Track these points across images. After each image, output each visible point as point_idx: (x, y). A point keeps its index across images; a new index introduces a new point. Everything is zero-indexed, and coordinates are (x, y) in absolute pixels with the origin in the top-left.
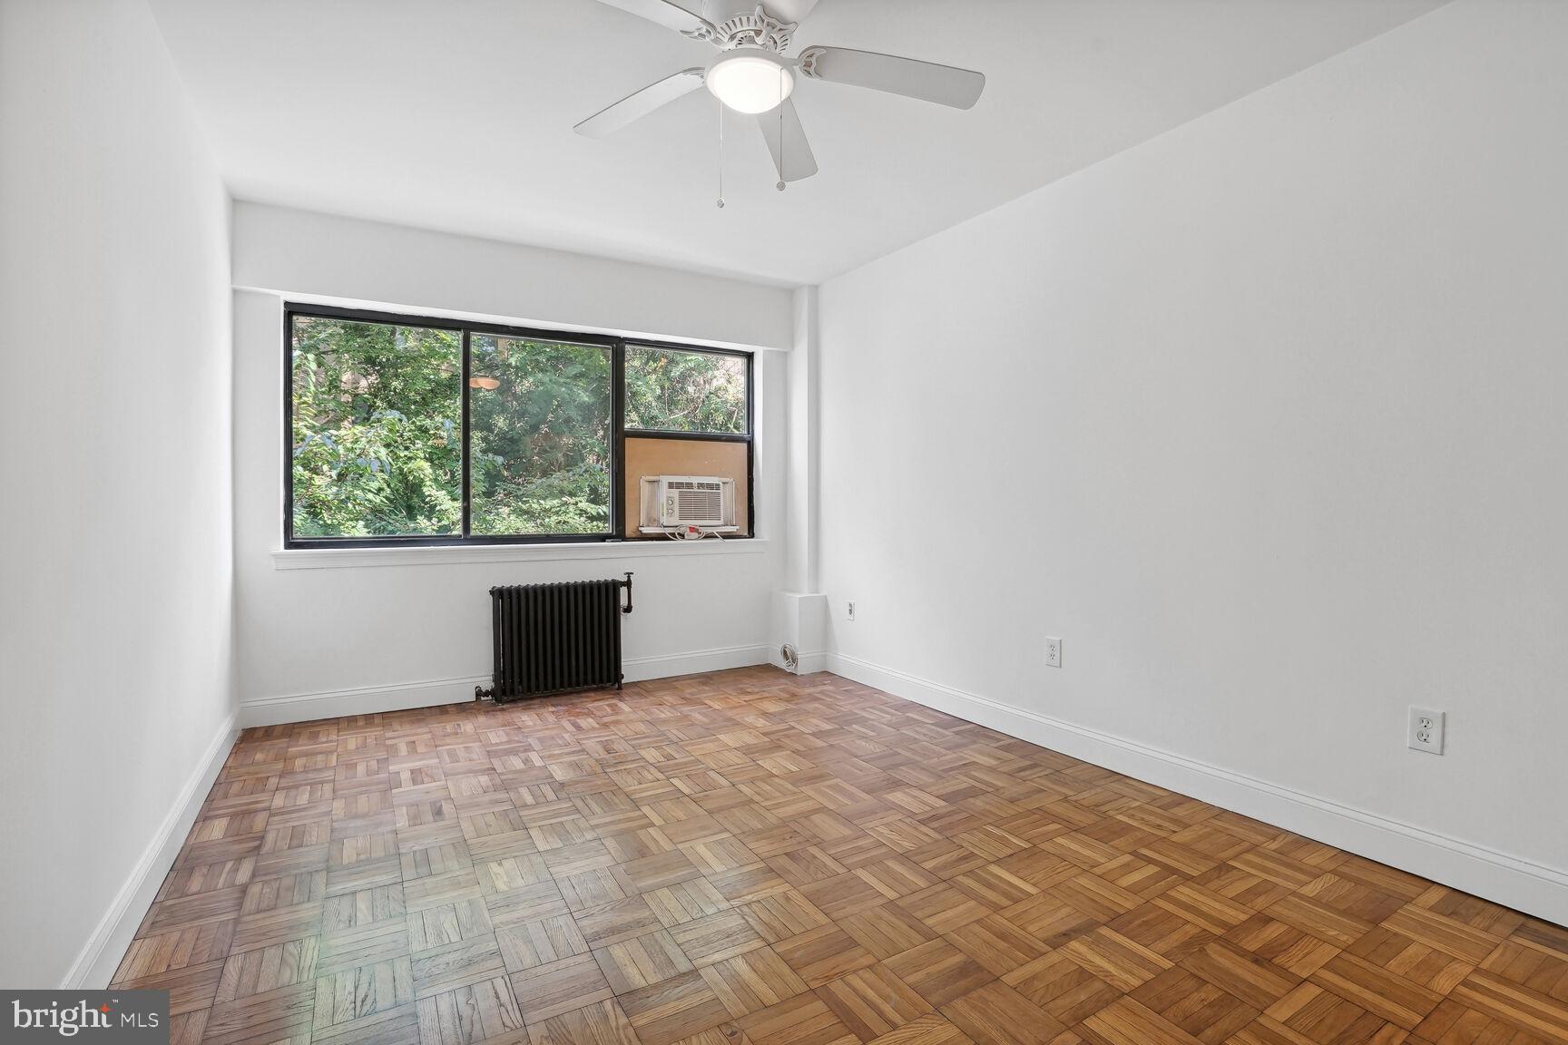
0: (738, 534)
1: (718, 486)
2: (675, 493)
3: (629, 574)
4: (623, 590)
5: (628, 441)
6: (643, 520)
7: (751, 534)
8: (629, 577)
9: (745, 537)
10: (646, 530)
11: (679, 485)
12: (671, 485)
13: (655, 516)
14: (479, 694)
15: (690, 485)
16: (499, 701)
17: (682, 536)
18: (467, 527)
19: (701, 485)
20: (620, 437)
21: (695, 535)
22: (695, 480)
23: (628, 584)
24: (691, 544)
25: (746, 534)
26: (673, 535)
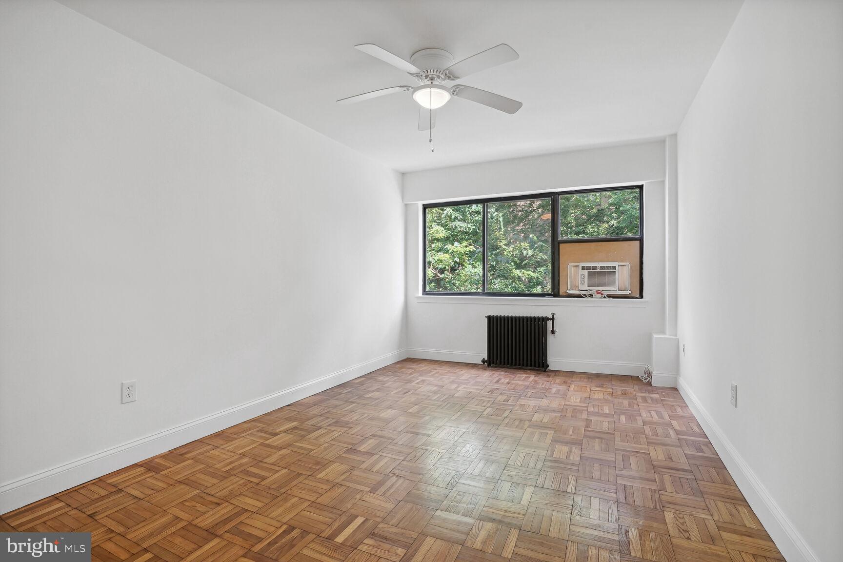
0: (629, 296)
1: (614, 268)
2: (586, 272)
3: (553, 314)
4: (550, 323)
5: (561, 246)
6: (569, 287)
7: (641, 297)
8: (553, 316)
9: (636, 298)
10: (570, 292)
11: (588, 268)
12: (583, 268)
13: (577, 285)
14: (484, 361)
15: (595, 268)
16: (489, 365)
17: (591, 296)
18: (484, 290)
19: (602, 268)
20: (556, 245)
21: (600, 296)
22: (599, 265)
23: (553, 319)
24: (597, 300)
25: (638, 296)
26: (585, 295)
